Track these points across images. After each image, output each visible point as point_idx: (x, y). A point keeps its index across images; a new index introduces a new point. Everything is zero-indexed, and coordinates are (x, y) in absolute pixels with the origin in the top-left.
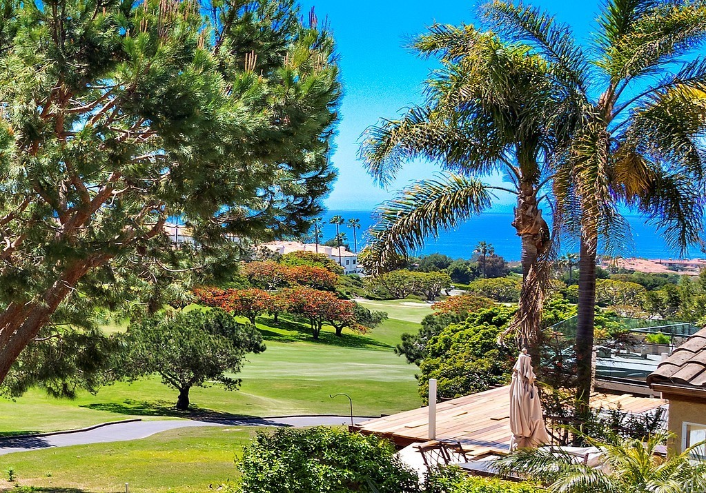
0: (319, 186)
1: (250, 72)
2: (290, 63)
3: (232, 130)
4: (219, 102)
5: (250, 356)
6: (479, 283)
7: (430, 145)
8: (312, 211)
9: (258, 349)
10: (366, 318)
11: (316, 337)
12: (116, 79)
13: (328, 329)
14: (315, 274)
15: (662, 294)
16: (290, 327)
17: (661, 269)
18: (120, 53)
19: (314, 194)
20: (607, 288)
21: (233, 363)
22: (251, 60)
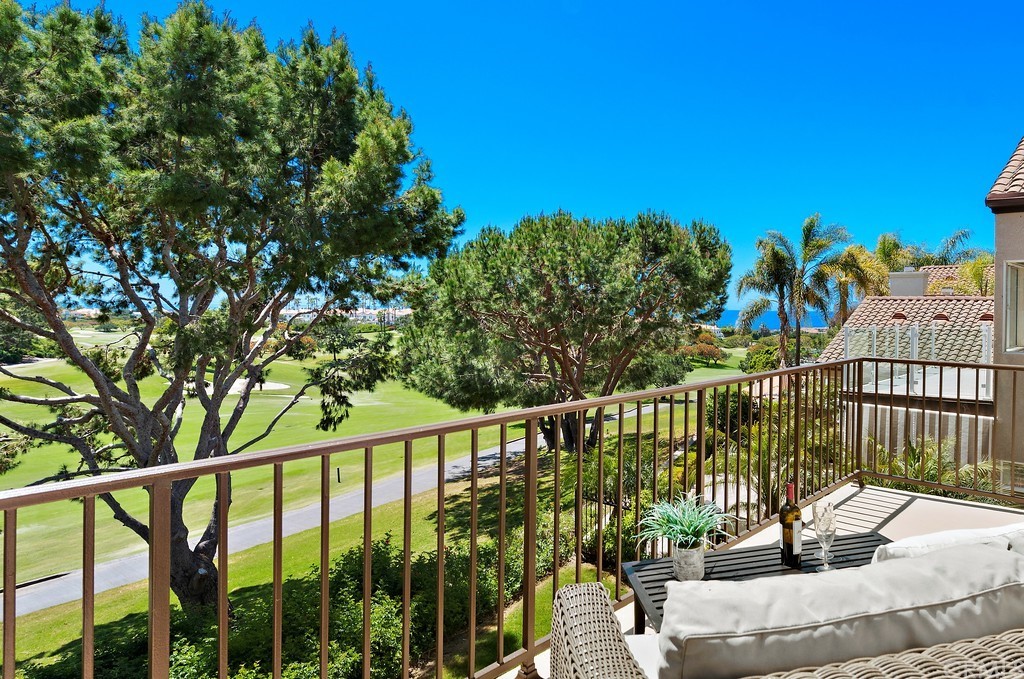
0: (723, 301)
1: (708, 259)
2: (719, 255)
3: (703, 280)
4: (699, 269)
5: (688, 373)
6: (761, 339)
7: (754, 284)
8: (721, 310)
9: (691, 370)
10: (725, 356)
11: (708, 366)
12: (665, 259)
13: (712, 361)
14: (706, 338)
15: (817, 341)
16: (698, 362)
17: (816, 331)
18: (667, 250)
19: (722, 304)
20: (803, 339)
21: (682, 377)
22: (708, 254)
